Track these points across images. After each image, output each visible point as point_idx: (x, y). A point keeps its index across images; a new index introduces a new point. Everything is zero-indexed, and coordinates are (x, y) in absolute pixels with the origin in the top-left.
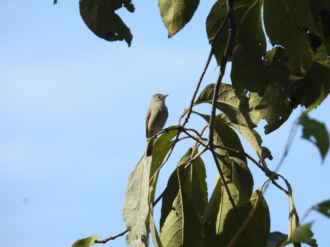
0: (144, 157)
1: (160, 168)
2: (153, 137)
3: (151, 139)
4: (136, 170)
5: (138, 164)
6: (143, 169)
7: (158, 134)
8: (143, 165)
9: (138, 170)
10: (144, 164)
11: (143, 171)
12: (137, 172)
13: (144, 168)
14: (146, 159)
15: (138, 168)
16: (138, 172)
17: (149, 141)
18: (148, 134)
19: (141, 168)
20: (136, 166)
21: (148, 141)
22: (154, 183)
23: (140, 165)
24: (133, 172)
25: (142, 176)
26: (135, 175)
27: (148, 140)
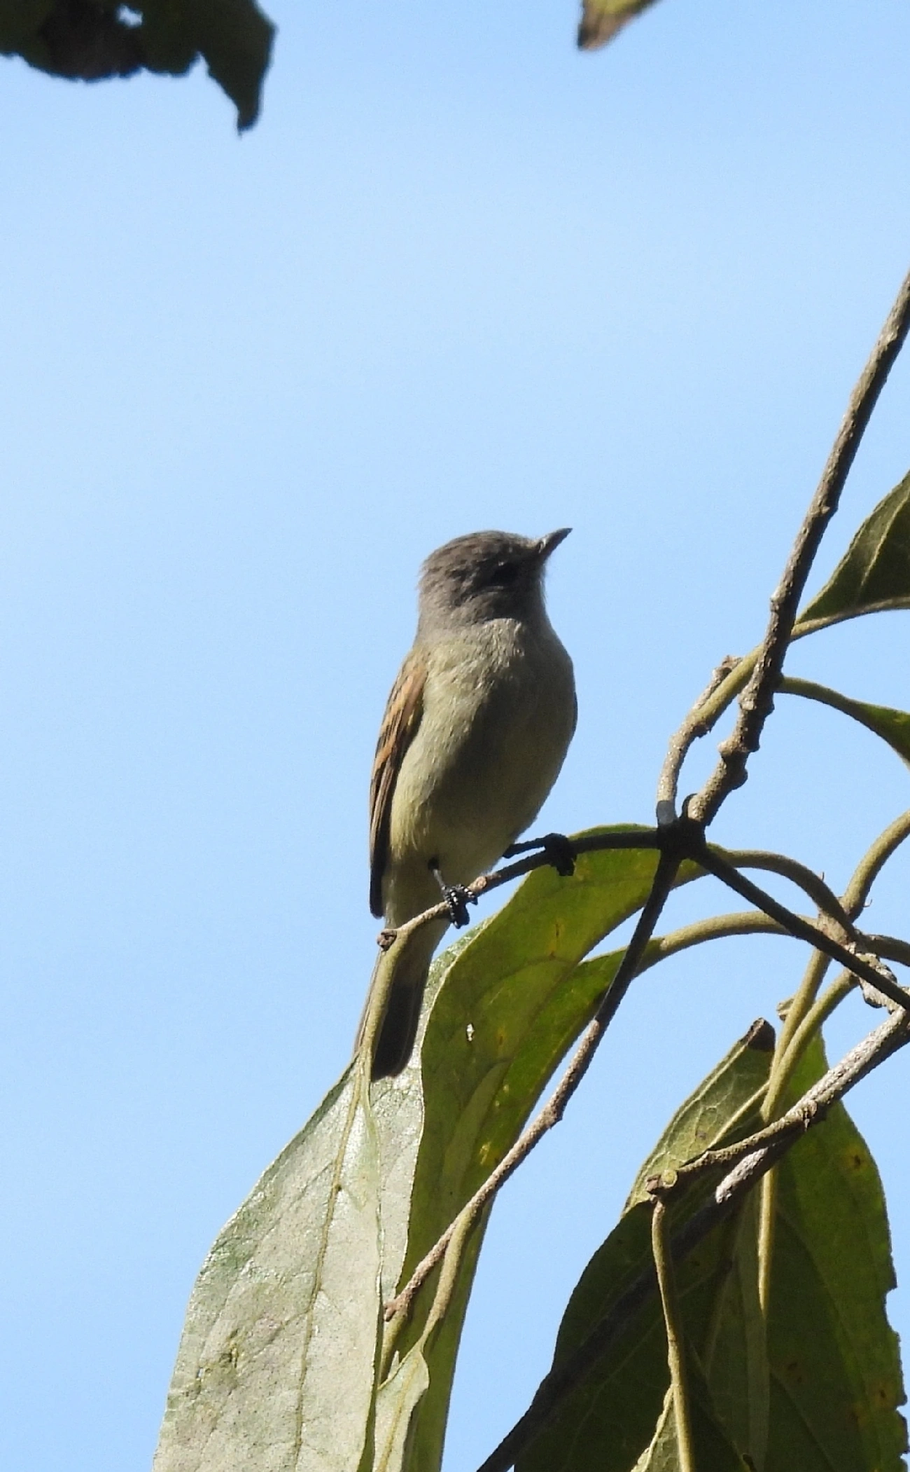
0: (346, 1096)
1: (491, 1180)
2: (435, 909)
3: (419, 927)
4: (269, 1204)
5: (289, 1151)
6: (332, 1199)
7: (480, 882)
8: (337, 1163)
9: (284, 1204)
10: (342, 1152)
11: (330, 1219)
12: (278, 1222)
13: (339, 1188)
14: (360, 1112)
15: (293, 1185)
16: (283, 1227)
17: (395, 948)
18: (391, 885)
19: (312, 1194)
20: (273, 1170)
21: (386, 948)
22: (439, 1323)
23: (311, 1165)
24: (247, 1222)
25: (320, 1261)
26: (264, 1249)
27: (386, 936)
